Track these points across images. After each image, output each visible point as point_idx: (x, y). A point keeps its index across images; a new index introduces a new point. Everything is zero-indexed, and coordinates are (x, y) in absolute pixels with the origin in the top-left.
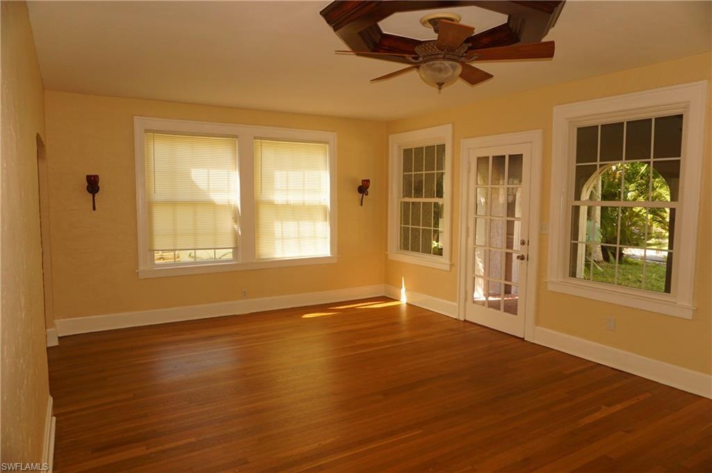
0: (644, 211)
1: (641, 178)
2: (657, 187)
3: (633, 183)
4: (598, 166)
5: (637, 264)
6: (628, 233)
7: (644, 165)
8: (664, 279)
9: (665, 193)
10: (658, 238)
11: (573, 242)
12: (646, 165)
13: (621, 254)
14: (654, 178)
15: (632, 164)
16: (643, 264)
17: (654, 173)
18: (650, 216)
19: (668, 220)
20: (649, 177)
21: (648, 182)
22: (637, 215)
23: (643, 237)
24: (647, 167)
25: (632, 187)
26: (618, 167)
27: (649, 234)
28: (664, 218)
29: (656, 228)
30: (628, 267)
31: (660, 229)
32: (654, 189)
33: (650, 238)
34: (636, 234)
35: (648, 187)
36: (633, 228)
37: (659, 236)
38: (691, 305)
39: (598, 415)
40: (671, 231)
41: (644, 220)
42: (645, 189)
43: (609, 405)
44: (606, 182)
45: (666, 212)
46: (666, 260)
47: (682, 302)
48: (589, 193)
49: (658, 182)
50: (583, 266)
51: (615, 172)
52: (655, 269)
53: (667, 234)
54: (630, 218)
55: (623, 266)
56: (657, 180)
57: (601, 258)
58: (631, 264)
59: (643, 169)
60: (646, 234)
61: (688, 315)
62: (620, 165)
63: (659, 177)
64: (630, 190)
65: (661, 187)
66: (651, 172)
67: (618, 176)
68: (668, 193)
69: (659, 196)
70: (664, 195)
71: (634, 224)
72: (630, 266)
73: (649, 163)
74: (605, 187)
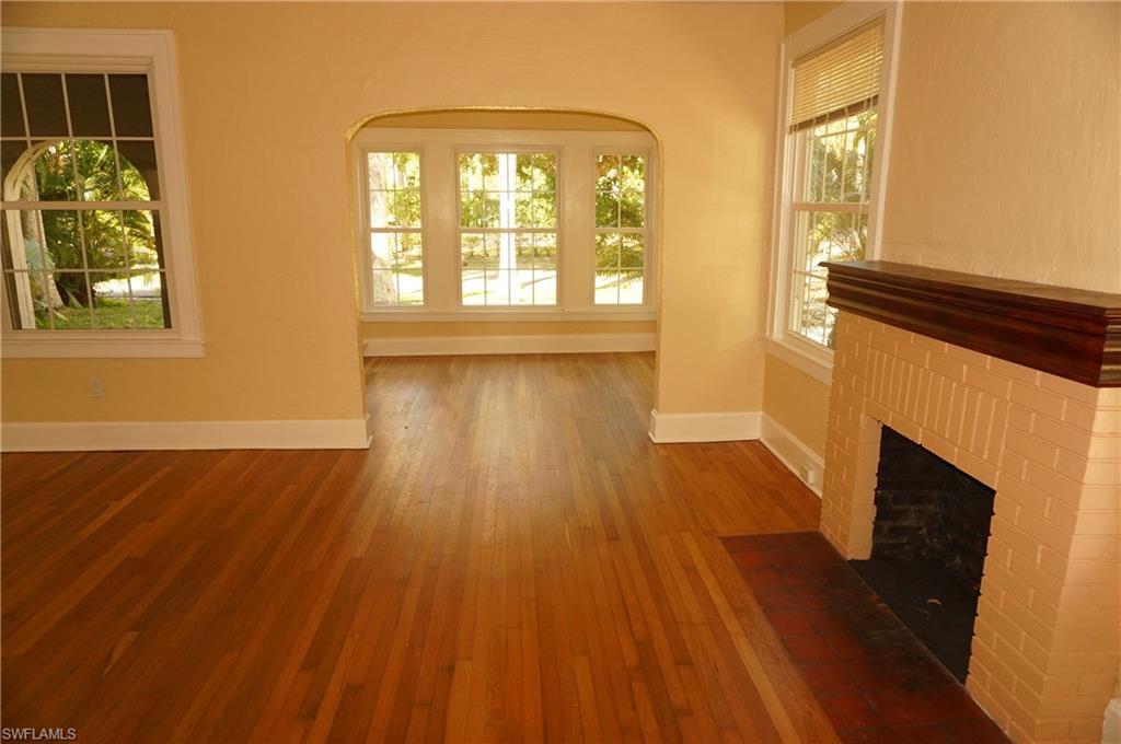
0: (115, 221)
1: (102, 169)
2: (129, 183)
3: (90, 176)
4: (29, 143)
5: (119, 305)
6: (96, 257)
7: (102, 148)
8: (162, 321)
9: (141, 191)
10: (142, 263)
11: (7, 271)
12: (106, 147)
13: (93, 292)
14: (123, 169)
15: (84, 144)
16: (129, 304)
17: (120, 160)
18: (127, 230)
19: (153, 235)
20: (114, 167)
21: (114, 176)
22: (106, 228)
23: (121, 263)
24: (108, 151)
25: (89, 182)
26: (59, 149)
27: (130, 257)
28: (147, 232)
29: (139, 248)
30: (106, 310)
31: (144, 249)
32: (125, 187)
33: (133, 263)
34: (108, 259)
35: (114, 183)
36: (103, 250)
37: (145, 260)
38: (199, 339)
39: (106, 516)
40: (160, 250)
41: (116, 235)
42: (111, 185)
43: (119, 499)
44: (44, 174)
45: (147, 222)
46: (159, 294)
47: (189, 338)
48: (18, 190)
49: (129, 174)
50: (33, 315)
51: (57, 158)
52: (147, 309)
53: (156, 257)
54: (96, 233)
55: (99, 310)
56: (127, 172)
57: (60, 302)
58: (110, 306)
59: (103, 154)
60: (126, 259)
61: (198, 352)
62: (62, 145)
63: (128, 168)
64: (87, 187)
65: (134, 184)
66: (117, 160)
67: (62, 164)
68: (146, 192)
69: (135, 197)
70: (141, 196)
71: (104, 243)
72: (111, 310)
73: (110, 143)
74: (43, 182)
